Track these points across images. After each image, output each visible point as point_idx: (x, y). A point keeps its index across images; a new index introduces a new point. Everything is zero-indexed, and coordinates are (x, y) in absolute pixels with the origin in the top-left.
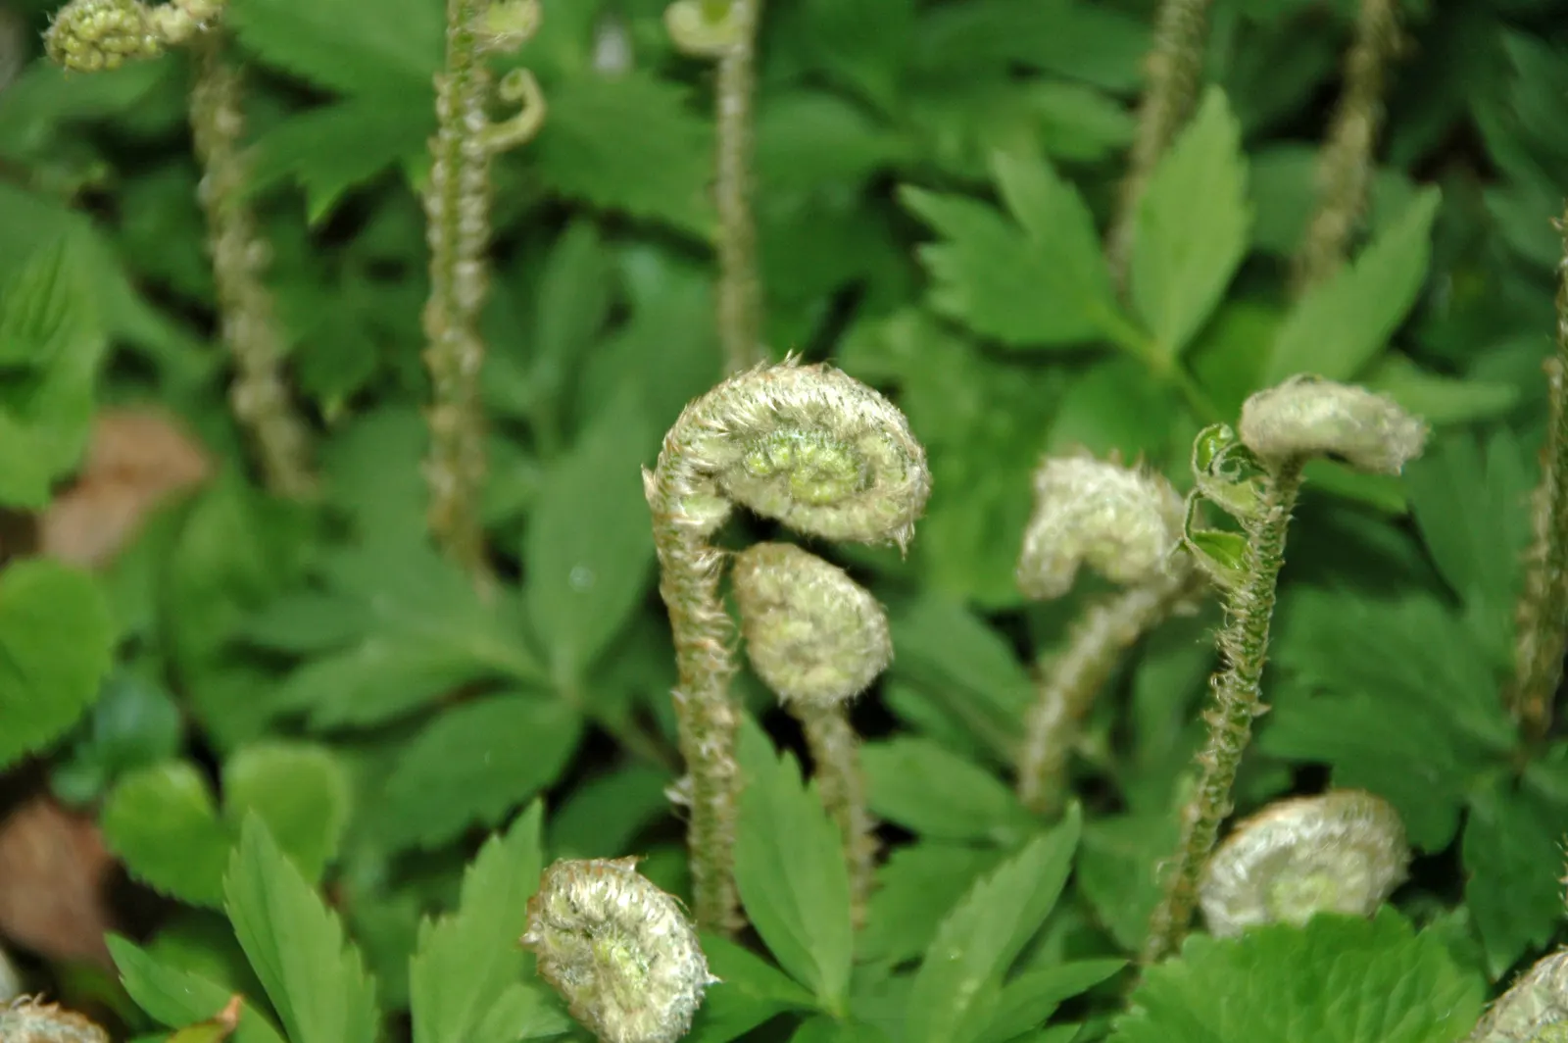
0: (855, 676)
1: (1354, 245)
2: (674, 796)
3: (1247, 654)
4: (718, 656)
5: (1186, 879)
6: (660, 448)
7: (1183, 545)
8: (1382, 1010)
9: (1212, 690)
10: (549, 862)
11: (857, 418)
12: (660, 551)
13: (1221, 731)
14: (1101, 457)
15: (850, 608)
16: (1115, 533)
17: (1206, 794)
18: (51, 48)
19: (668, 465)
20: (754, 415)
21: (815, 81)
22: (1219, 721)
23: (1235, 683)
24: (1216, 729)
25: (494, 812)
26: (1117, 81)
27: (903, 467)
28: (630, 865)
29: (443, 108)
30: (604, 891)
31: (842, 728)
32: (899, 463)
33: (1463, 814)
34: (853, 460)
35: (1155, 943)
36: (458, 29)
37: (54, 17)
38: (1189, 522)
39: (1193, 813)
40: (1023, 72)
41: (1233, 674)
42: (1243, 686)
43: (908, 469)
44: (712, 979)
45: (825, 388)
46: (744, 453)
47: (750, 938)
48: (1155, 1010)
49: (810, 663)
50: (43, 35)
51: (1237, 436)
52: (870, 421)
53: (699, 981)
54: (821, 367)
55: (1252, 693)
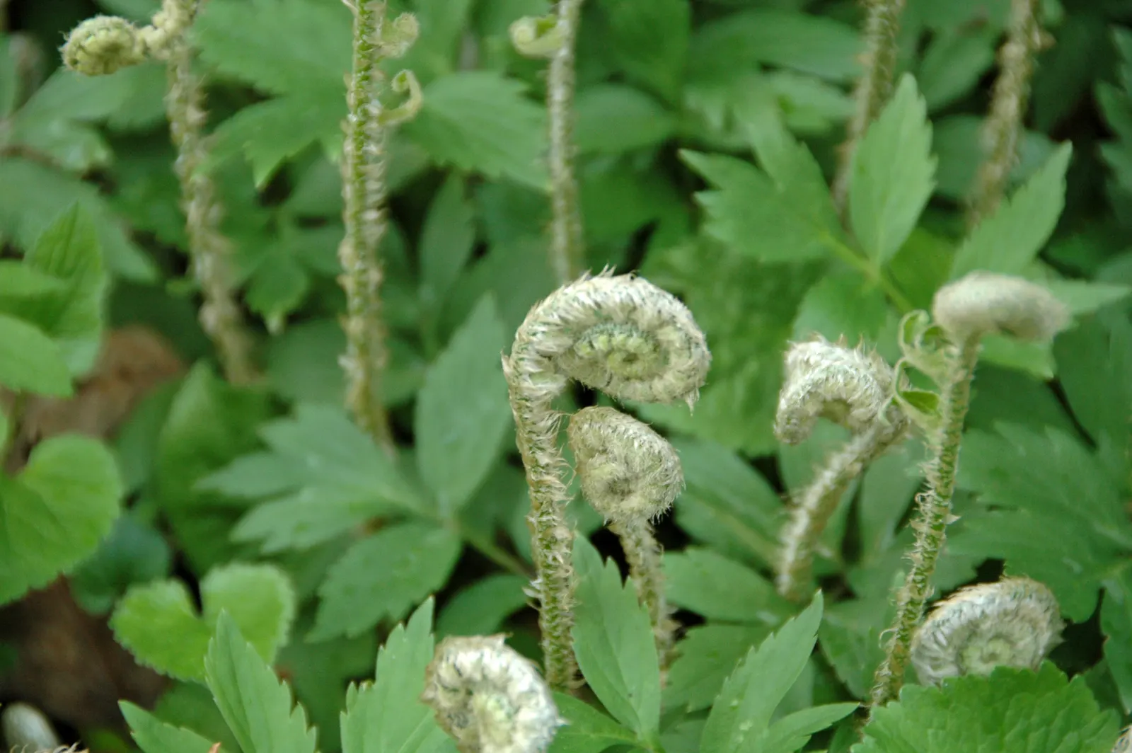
0: (659, 502)
1: (1010, 188)
2: (530, 593)
3: (942, 478)
4: (560, 489)
5: (900, 643)
6: (514, 339)
7: (894, 402)
8: (1047, 734)
9: (917, 505)
10: (438, 641)
11: (656, 314)
12: (515, 413)
13: (924, 535)
14: (832, 340)
15: (654, 452)
16: (844, 396)
17: (914, 581)
18: (66, 59)
19: (520, 351)
20: (581, 313)
21: (616, 78)
22: (924, 528)
23: (934, 500)
24: (921, 533)
25: (397, 610)
26: (837, 74)
27: (690, 348)
28: (500, 640)
29: (351, 99)
30: (480, 660)
31: (649, 541)
32: (687, 345)
33: (1101, 593)
34: (654, 345)
35: (879, 692)
36: (361, 41)
37: (69, 37)
38: (898, 382)
39: (905, 595)
40: (767, 68)
41: (931, 492)
42: (940, 502)
43: (693, 350)
44: (561, 722)
45: (632, 291)
46: (575, 341)
47: (586, 693)
48: (880, 740)
49: (625, 494)
50: (61, 49)
51: (931, 319)
52: (665, 316)
53: (551, 724)
54: (628, 276)
55: (946, 506)
